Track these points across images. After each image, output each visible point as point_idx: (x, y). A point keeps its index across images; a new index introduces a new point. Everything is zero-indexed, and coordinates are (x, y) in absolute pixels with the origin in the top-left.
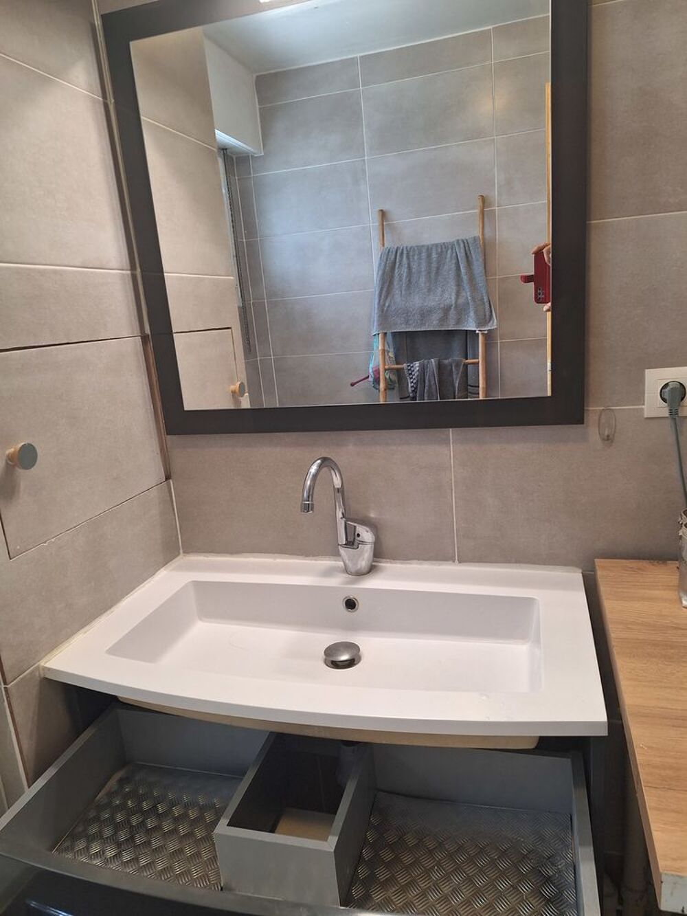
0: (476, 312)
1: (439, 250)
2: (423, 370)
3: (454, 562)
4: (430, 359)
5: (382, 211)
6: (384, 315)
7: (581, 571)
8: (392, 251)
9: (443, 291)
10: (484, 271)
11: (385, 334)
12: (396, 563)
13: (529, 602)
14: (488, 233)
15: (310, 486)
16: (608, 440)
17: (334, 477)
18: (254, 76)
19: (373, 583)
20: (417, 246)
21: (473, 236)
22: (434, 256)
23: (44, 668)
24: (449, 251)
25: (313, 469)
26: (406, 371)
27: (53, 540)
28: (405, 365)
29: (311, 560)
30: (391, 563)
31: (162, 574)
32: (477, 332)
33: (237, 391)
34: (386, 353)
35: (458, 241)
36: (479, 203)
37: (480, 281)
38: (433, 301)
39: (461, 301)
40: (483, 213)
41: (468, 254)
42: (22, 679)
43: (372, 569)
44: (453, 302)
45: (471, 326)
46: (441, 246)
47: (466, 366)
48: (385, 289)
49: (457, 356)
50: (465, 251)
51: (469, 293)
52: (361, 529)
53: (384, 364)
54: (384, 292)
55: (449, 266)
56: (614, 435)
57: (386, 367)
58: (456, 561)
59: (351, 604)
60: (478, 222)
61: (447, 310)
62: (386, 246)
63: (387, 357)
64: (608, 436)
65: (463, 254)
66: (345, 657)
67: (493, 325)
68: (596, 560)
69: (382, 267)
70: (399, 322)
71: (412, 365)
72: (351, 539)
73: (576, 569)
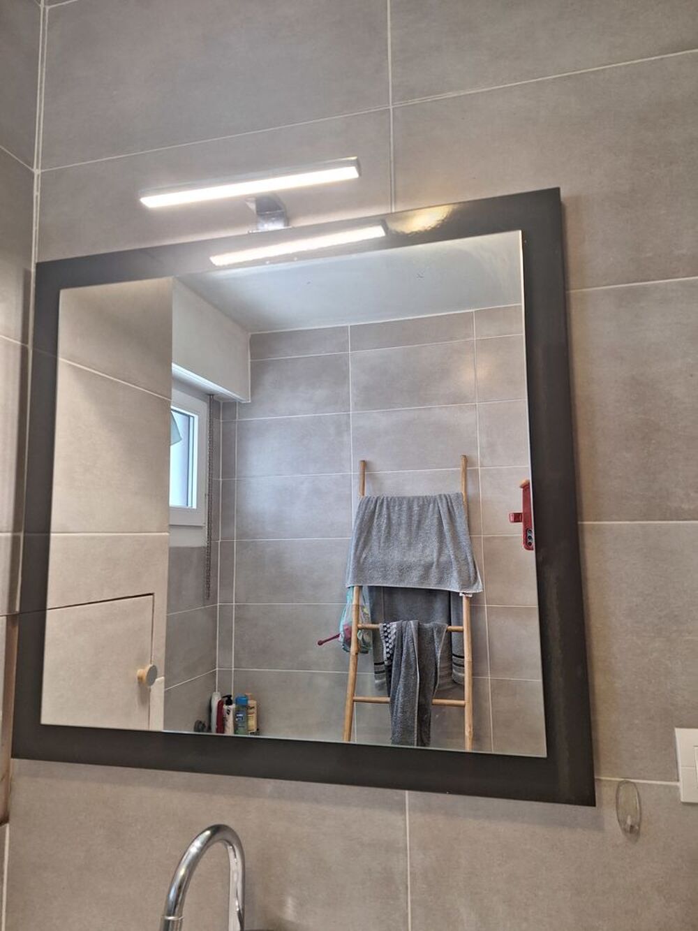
0: (460, 572)
1: (421, 503)
2: (401, 634)
4: (409, 620)
5: (364, 461)
6: (360, 568)
8: (372, 501)
9: (424, 547)
10: (467, 529)
11: (361, 587)
14: (471, 491)
15: (184, 876)
16: (632, 832)
18: (250, 334)
20: (398, 498)
21: (457, 492)
22: (416, 508)
24: (431, 505)
25: (194, 849)
26: (381, 633)
28: (380, 626)
32: (461, 595)
33: (145, 678)
34: (360, 610)
35: (440, 496)
36: (462, 462)
37: (464, 539)
38: (412, 557)
39: (443, 559)
40: (465, 471)
41: (451, 509)
44: (435, 560)
45: (454, 587)
46: (423, 499)
47: (450, 633)
48: (362, 540)
49: (439, 620)
50: (448, 505)
51: (452, 552)
53: (358, 622)
54: (361, 543)
55: (430, 522)
56: (639, 826)
57: (360, 626)
60: (461, 478)
61: (428, 568)
62: (366, 495)
63: (361, 614)
64: (632, 827)
65: (446, 509)
67: (478, 588)
69: (360, 516)
70: (376, 576)
71: (388, 626)
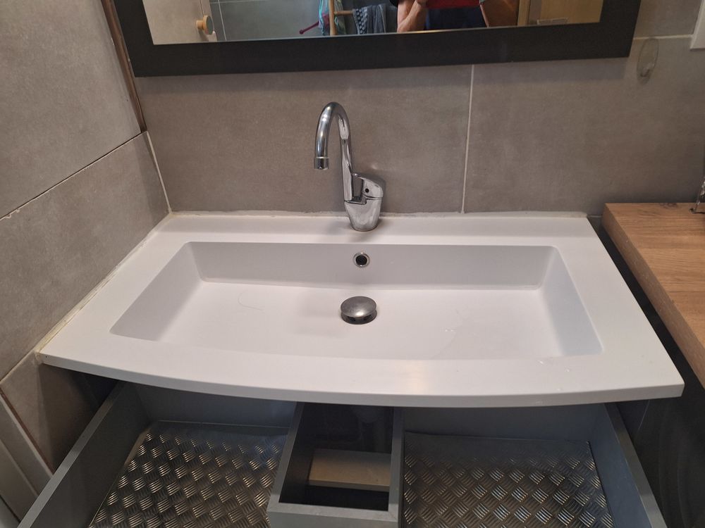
2: (372, 17)
3: (460, 212)
4: (378, 4)
7: (586, 215)
12: (400, 216)
13: (546, 250)
15: (323, 136)
17: (341, 126)
19: (384, 239)
23: (41, 355)
25: (325, 118)
26: (355, 17)
27: (18, 211)
28: (353, 11)
29: (312, 216)
30: (395, 216)
31: (154, 235)
33: (205, 26)
42: (17, 370)
43: (378, 224)
52: (368, 184)
53: (334, 10)
56: (653, 71)
57: (336, 13)
58: (463, 212)
59: (362, 260)
63: (335, 3)
64: (647, 71)
66: (360, 313)
68: (607, 205)
71: (360, 11)
72: (357, 194)
73: (581, 213)
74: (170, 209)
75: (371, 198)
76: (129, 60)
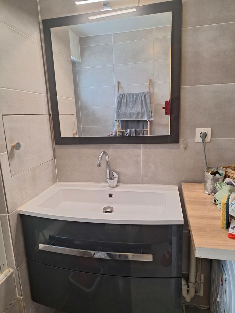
0: (147, 115)
1: (136, 95)
2: (130, 132)
4: (133, 129)
5: (118, 82)
6: (118, 115)
7: (177, 186)
8: (121, 95)
9: (137, 108)
10: (150, 102)
11: (119, 120)
12: (124, 184)
13: (163, 194)
14: (151, 90)
15: (100, 159)
16: (185, 148)
17: (106, 157)
18: (79, 37)
19: (117, 189)
20: (129, 94)
21: (147, 91)
22: (135, 97)
23: (19, 211)
24: (139, 96)
25: (101, 155)
26: (125, 132)
27: (23, 172)
28: (125, 130)
29: (98, 184)
30: (122, 184)
32: (148, 121)
33: (75, 133)
34: (119, 127)
35: (142, 93)
36: (149, 81)
37: (149, 105)
38: (134, 111)
39: (143, 111)
40: (150, 84)
41: (145, 96)
42: (13, 213)
43: (117, 186)
44: (140, 111)
45: (145, 119)
46: (137, 94)
47: (144, 131)
48: (119, 106)
49: (141, 128)
50: (144, 95)
51: (145, 109)
52: (114, 173)
54: (118, 107)
55: (139, 100)
56: (187, 147)
57: (119, 131)
58: (142, 184)
59: (111, 196)
60: (148, 87)
61: (138, 114)
62: (120, 93)
63: (119, 128)
64: (185, 147)
65: (144, 97)
66: (109, 210)
67: (152, 119)
68: (182, 183)
69: (118, 99)
70: (123, 117)
71: (127, 130)
72: (111, 177)
73: (176, 186)
74: (57, 181)
75: (115, 178)
76: (54, 141)
